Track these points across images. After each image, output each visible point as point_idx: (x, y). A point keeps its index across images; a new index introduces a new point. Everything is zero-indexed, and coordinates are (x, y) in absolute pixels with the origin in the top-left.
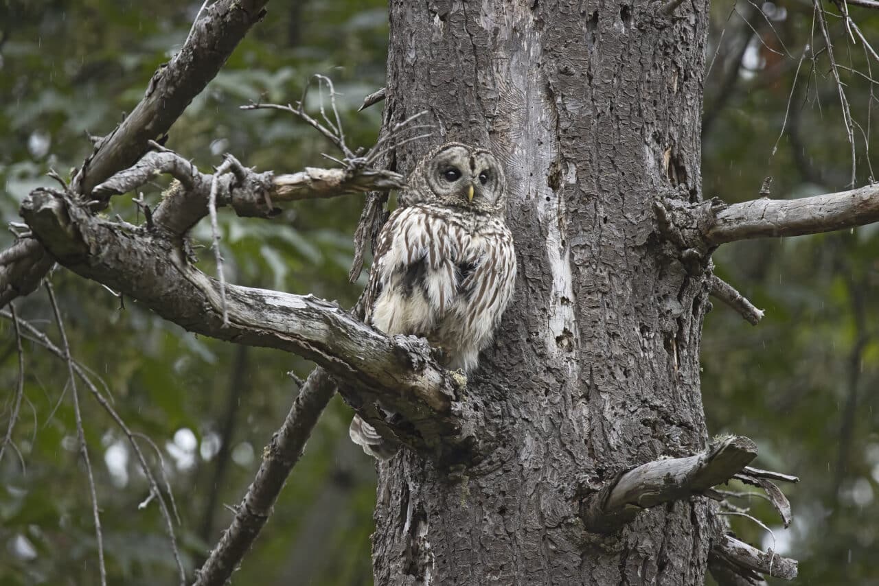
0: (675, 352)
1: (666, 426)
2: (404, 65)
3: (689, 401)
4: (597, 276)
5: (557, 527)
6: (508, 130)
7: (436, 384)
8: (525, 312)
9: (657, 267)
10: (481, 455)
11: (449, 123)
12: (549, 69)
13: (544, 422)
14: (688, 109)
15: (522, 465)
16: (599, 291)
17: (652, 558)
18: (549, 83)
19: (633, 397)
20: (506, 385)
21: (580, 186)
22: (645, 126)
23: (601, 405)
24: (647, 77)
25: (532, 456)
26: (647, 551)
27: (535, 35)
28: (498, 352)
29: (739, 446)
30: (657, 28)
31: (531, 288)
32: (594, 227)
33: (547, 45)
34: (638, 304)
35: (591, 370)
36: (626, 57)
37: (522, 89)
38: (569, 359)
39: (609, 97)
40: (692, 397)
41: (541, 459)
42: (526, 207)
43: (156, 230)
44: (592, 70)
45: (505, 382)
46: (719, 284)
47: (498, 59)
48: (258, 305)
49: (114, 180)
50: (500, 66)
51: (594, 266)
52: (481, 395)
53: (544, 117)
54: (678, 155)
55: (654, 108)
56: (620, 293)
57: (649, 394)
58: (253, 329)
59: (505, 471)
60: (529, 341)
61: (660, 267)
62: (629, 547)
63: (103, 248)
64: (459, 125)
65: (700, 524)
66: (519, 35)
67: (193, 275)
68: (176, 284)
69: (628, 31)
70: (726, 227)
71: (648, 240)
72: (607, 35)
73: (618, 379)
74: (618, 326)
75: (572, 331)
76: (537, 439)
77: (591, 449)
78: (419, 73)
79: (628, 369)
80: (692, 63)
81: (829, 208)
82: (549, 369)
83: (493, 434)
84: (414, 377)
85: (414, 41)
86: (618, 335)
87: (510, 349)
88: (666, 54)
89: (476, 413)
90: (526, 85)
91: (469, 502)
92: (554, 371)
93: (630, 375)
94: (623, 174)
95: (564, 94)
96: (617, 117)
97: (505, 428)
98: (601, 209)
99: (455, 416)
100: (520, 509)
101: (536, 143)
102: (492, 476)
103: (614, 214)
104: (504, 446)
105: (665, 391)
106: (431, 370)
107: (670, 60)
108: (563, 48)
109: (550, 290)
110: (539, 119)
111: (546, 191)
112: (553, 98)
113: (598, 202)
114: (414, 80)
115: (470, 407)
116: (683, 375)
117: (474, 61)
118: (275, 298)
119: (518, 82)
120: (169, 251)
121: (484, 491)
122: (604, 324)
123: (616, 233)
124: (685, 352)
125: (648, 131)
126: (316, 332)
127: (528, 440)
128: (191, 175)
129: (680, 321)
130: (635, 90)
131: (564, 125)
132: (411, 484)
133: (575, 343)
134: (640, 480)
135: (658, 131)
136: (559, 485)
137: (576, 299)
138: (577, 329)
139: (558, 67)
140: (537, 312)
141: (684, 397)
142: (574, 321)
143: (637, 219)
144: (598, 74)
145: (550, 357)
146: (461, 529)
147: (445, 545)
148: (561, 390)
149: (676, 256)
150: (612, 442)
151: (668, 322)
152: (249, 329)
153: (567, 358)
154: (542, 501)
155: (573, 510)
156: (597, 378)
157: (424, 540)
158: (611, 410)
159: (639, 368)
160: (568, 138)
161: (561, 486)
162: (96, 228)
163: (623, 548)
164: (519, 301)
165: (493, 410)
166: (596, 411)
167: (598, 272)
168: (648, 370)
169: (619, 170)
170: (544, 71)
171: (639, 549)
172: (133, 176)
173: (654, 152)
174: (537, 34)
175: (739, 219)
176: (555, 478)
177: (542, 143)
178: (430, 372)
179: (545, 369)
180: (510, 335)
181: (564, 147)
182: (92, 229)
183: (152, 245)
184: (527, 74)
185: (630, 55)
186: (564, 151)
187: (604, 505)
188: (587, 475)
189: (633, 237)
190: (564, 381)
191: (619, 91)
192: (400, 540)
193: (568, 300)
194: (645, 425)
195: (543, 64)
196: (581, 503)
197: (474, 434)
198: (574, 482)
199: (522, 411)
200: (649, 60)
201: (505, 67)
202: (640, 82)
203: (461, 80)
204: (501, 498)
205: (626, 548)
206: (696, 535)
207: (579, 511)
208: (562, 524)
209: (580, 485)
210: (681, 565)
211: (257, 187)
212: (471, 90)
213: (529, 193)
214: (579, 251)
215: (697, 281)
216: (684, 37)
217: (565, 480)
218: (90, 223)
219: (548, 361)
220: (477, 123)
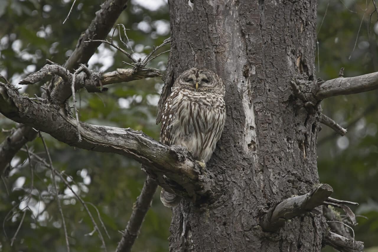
0: (304, 149)
1: (299, 182)
2: (175, 24)
3: (311, 171)
4: (266, 116)
5: (249, 230)
6: (224, 52)
7: (191, 167)
8: (233, 133)
9: (294, 111)
10: (214, 199)
11: (196, 49)
12: (242, 23)
13: (242, 183)
14: (308, 39)
15: (233, 203)
16: (267, 122)
17: (294, 243)
18: (242, 29)
19: (284, 170)
20: (225, 167)
21: (257, 75)
22: (287, 47)
23: (268, 174)
24: (288, 25)
25: (237, 198)
26: (292, 240)
27: (235, 8)
28: (221, 152)
29: (324, 188)
30: (292, 3)
31: (236, 122)
32: (264, 94)
33: (241, 12)
34: (285, 128)
35: (264, 159)
36: (277, 16)
37: (230, 32)
38: (254, 154)
39: (270, 35)
40: (312, 169)
41: (241, 200)
42: (233, 86)
43: (52, 100)
44: (262, 22)
45: (224, 165)
46: (325, 118)
47: (219, 19)
48: (103, 133)
49: (28, 78)
50: (220, 23)
51: (265, 112)
52: (213, 171)
53: (240, 45)
54: (304, 60)
55: (291, 39)
56: (277, 123)
57: (291, 168)
58: (101, 144)
59: (226, 206)
60: (235, 146)
61: (295, 111)
62: (283, 238)
63: (26, 109)
64: (201, 50)
65: (317, 227)
66: (228, 8)
67: (71, 120)
68: (62, 124)
69: (278, 5)
70: (324, 91)
71: (289, 98)
72: (268, 6)
73: (276, 162)
74: (276, 138)
75: (255, 141)
76: (239, 191)
77: (265, 194)
78: (182, 27)
79: (281, 157)
80: (309, 18)
81: (369, 80)
82: (244, 159)
83: (219, 189)
84: (180, 164)
85: (179, 13)
86: (276, 142)
87: (226, 150)
88: (297, 14)
89: (211, 180)
90: (232, 30)
91: (210, 221)
92: (247, 159)
93: (282, 160)
94: (277, 69)
95: (249, 34)
96: (274, 43)
97: (225, 186)
98: (267, 85)
99: (200, 181)
100: (232, 223)
101: (237, 57)
102: (219, 208)
103: (273, 87)
104: (225, 194)
105: (299, 167)
106: (188, 161)
107: (298, 17)
108: (248, 13)
109: (245, 123)
110: (238, 46)
111: (242, 78)
112: (244, 36)
113: (266, 82)
114: (180, 30)
115: (208, 177)
116: (308, 159)
117: (207, 21)
118: (111, 130)
119: (228, 29)
120: (59, 109)
121: (216, 215)
122: (269, 138)
123: (274, 96)
124: (309, 149)
125: (289, 49)
126: (132, 145)
127: (235, 191)
128: (67, 74)
129: (306, 135)
130: (282, 31)
131: (249, 48)
132: (184, 214)
133: (257, 147)
134: (284, 207)
135: (293, 49)
136: (250, 211)
137: (257, 127)
138: (258, 140)
139: (246, 22)
140: (238, 133)
141: (308, 169)
142: (256, 137)
143: (284, 89)
144: (265, 24)
145: (245, 153)
146: (206, 233)
147: (199, 240)
148: (250, 168)
149: (303, 105)
150: (274, 191)
151: (300, 136)
152: (99, 144)
153: (253, 153)
154: (243, 219)
155: (257, 222)
156: (266, 162)
157: (191, 239)
158: (273, 176)
159: (286, 156)
160: (251, 54)
161: (251, 212)
162: (21, 100)
163: (280, 238)
164: (230, 128)
165: (219, 178)
166: (267, 177)
167: (266, 114)
168: (291, 158)
169: (275, 68)
170: (240, 24)
171: (288, 239)
172: (38, 75)
173: (292, 59)
174: (237, 7)
175: (330, 87)
176: (248, 208)
177: (240, 57)
178: (188, 162)
179: (242, 159)
180: (226, 144)
181: (250, 58)
182: (20, 100)
183: (50, 107)
184: (232, 25)
185: (279, 15)
186: (250, 60)
187: (270, 219)
188: (263, 206)
189: (282, 98)
190: (251, 164)
191: (275, 32)
192: (179, 240)
193: (253, 127)
194: (289, 182)
195: (240, 21)
196: (260, 219)
197: (210, 190)
198: (257, 210)
199: (232, 178)
200: (289, 17)
201: (222, 23)
202: (284, 27)
203: (201, 29)
204: (224, 218)
205: (282, 239)
206: (315, 232)
207: (260, 223)
208: (252, 229)
209: (260, 211)
210: (308, 246)
211: (96, 78)
212: (206, 34)
213: (234, 80)
214: (257, 105)
215: (313, 116)
216: (305, 6)
217: (252, 208)
218: (19, 98)
219: (244, 155)
220: (209, 48)
